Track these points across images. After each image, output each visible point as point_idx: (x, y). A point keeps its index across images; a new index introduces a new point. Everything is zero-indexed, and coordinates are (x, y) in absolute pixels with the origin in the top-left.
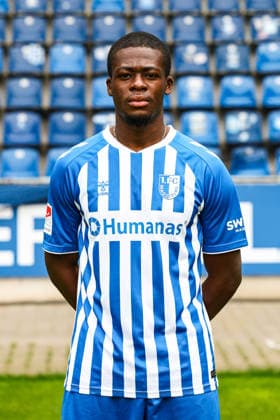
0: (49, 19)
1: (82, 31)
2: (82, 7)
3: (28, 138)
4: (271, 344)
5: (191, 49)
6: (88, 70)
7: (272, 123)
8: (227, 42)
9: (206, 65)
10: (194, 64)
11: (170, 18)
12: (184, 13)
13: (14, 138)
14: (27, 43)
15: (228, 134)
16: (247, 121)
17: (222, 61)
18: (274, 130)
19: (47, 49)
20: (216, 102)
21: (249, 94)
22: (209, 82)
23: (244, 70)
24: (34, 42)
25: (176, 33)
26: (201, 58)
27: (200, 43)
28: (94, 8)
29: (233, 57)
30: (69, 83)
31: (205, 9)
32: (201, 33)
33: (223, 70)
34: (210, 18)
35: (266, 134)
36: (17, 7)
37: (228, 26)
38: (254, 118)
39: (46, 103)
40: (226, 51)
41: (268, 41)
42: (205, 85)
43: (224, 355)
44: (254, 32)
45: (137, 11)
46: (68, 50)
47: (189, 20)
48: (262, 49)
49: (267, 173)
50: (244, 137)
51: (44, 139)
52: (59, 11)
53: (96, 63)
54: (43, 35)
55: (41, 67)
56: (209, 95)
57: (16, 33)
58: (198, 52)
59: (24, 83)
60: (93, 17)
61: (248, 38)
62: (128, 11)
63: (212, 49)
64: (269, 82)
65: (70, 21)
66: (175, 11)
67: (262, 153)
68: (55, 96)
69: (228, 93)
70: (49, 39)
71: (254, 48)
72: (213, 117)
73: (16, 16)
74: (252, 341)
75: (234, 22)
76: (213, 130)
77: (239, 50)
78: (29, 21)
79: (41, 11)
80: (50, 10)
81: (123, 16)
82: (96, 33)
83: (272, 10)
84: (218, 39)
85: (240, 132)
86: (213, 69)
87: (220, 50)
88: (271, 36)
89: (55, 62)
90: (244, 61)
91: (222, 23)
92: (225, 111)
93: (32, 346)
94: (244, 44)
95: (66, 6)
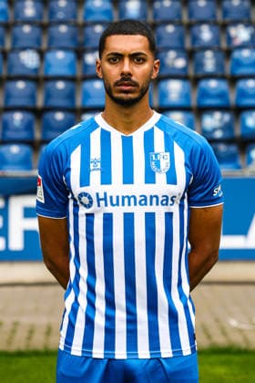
0: (44, 27)
1: (73, 38)
3: (23, 135)
5: (172, 54)
6: (79, 73)
13: (10, 135)
19: (42, 54)
20: (194, 102)
23: (220, 73)
24: (31, 48)
26: (180, 63)
28: (85, 18)
30: (60, 85)
31: (185, 18)
32: (181, 40)
33: (200, 74)
34: (190, 26)
37: (206, 34)
38: (227, 117)
39: (40, 102)
40: (203, 57)
46: (60, 55)
47: (170, 29)
48: (236, 54)
51: (38, 135)
53: (86, 66)
54: (39, 41)
55: (36, 70)
57: (15, 40)
58: (178, 57)
59: (21, 85)
61: (224, 45)
63: (191, 55)
65: (63, 29)
66: (158, 20)
68: (48, 96)
69: (205, 94)
70: (44, 45)
72: (191, 116)
74: (217, 321)
75: (211, 30)
78: (27, 29)
79: (38, 20)
80: (46, 20)
82: (87, 39)
83: (246, 19)
84: (197, 46)
89: (49, 66)
91: (200, 32)
92: (201, 111)
93: (16, 324)
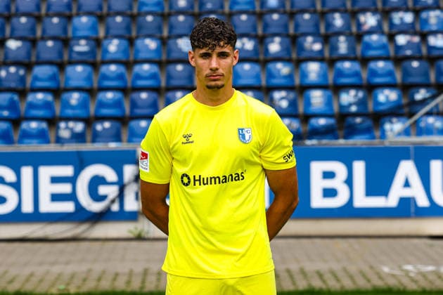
2: (222, 7)
4: (386, 269)
7: (376, 97)
8: (338, 33)
9: (321, 52)
10: (312, 51)
11: (292, 15)
12: (303, 11)
14: (180, 36)
15: (341, 107)
16: (356, 96)
17: (334, 48)
18: (377, 103)
21: (357, 74)
22: (325, 65)
25: (297, 26)
27: (316, 34)
29: (343, 46)
35: (371, 107)
36: (171, 7)
41: (371, 32)
42: (321, 68)
43: (351, 277)
44: (359, 25)
45: (264, 10)
49: (374, 138)
50: (354, 109)
52: (204, 10)
56: (325, 76)
60: (231, 15)
62: (258, 9)
64: (372, 65)
67: (369, 123)
71: (359, 37)
73: (169, 15)
76: (329, 103)
77: (347, 40)
81: (254, 13)
85: (350, 105)
86: (327, 54)
87: (333, 39)
88: (372, 27)
90: (352, 48)
94: (351, 34)
95: (209, 6)
